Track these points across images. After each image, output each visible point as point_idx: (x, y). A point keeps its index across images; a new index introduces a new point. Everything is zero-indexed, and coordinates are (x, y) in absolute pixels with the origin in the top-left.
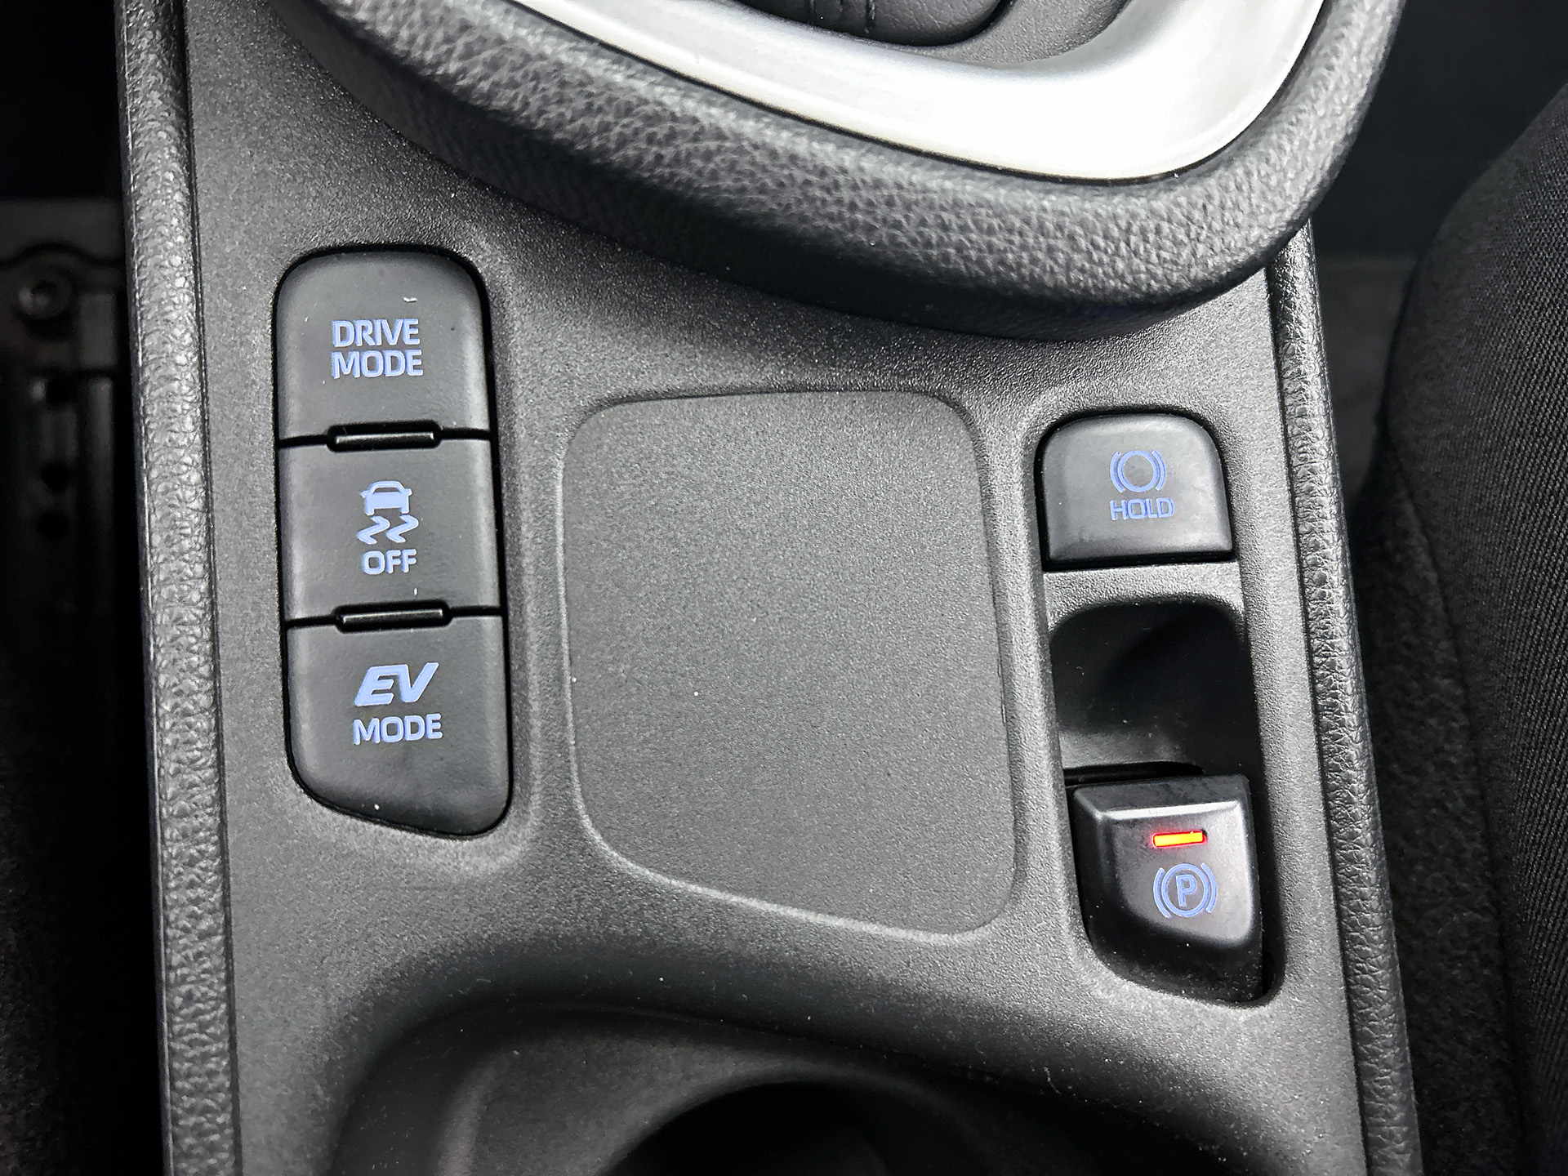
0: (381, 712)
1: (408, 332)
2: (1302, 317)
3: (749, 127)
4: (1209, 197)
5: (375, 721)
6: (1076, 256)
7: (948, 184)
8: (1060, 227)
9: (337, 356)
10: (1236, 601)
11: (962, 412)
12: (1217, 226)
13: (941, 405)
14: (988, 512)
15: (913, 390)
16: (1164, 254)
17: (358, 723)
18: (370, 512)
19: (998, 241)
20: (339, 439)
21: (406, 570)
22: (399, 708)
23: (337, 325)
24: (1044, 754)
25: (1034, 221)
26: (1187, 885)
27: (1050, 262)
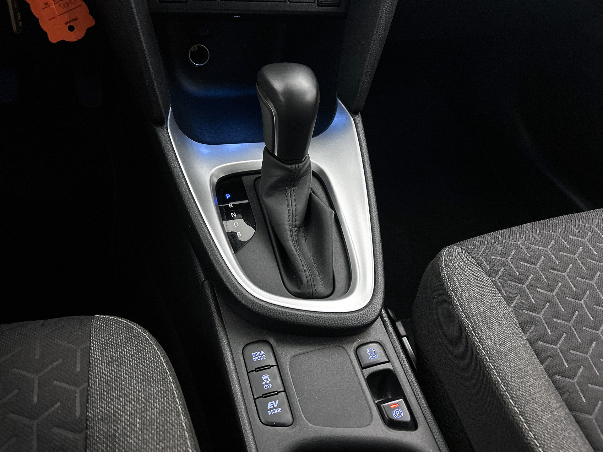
0: (272, 409)
1: (263, 353)
2: (388, 325)
3: (307, 314)
4: (368, 310)
5: (271, 411)
6: (353, 322)
7: (334, 316)
8: (349, 318)
9: (254, 358)
10: (392, 368)
11: (344, 348)
12: (370, 314)
13: (340, 347)
14: (351, 362)
15: (336, 346)
16: (364, 319)
17: (269, 411)
18: (263, 380)
19: (342, 322)
20: (257, 370)
21: (270, 387)
22: (274, 408)
23: (253, 354)
24: (373, 403)
25: (346, 318)
26: (398, 413)
27: (350, 323)
